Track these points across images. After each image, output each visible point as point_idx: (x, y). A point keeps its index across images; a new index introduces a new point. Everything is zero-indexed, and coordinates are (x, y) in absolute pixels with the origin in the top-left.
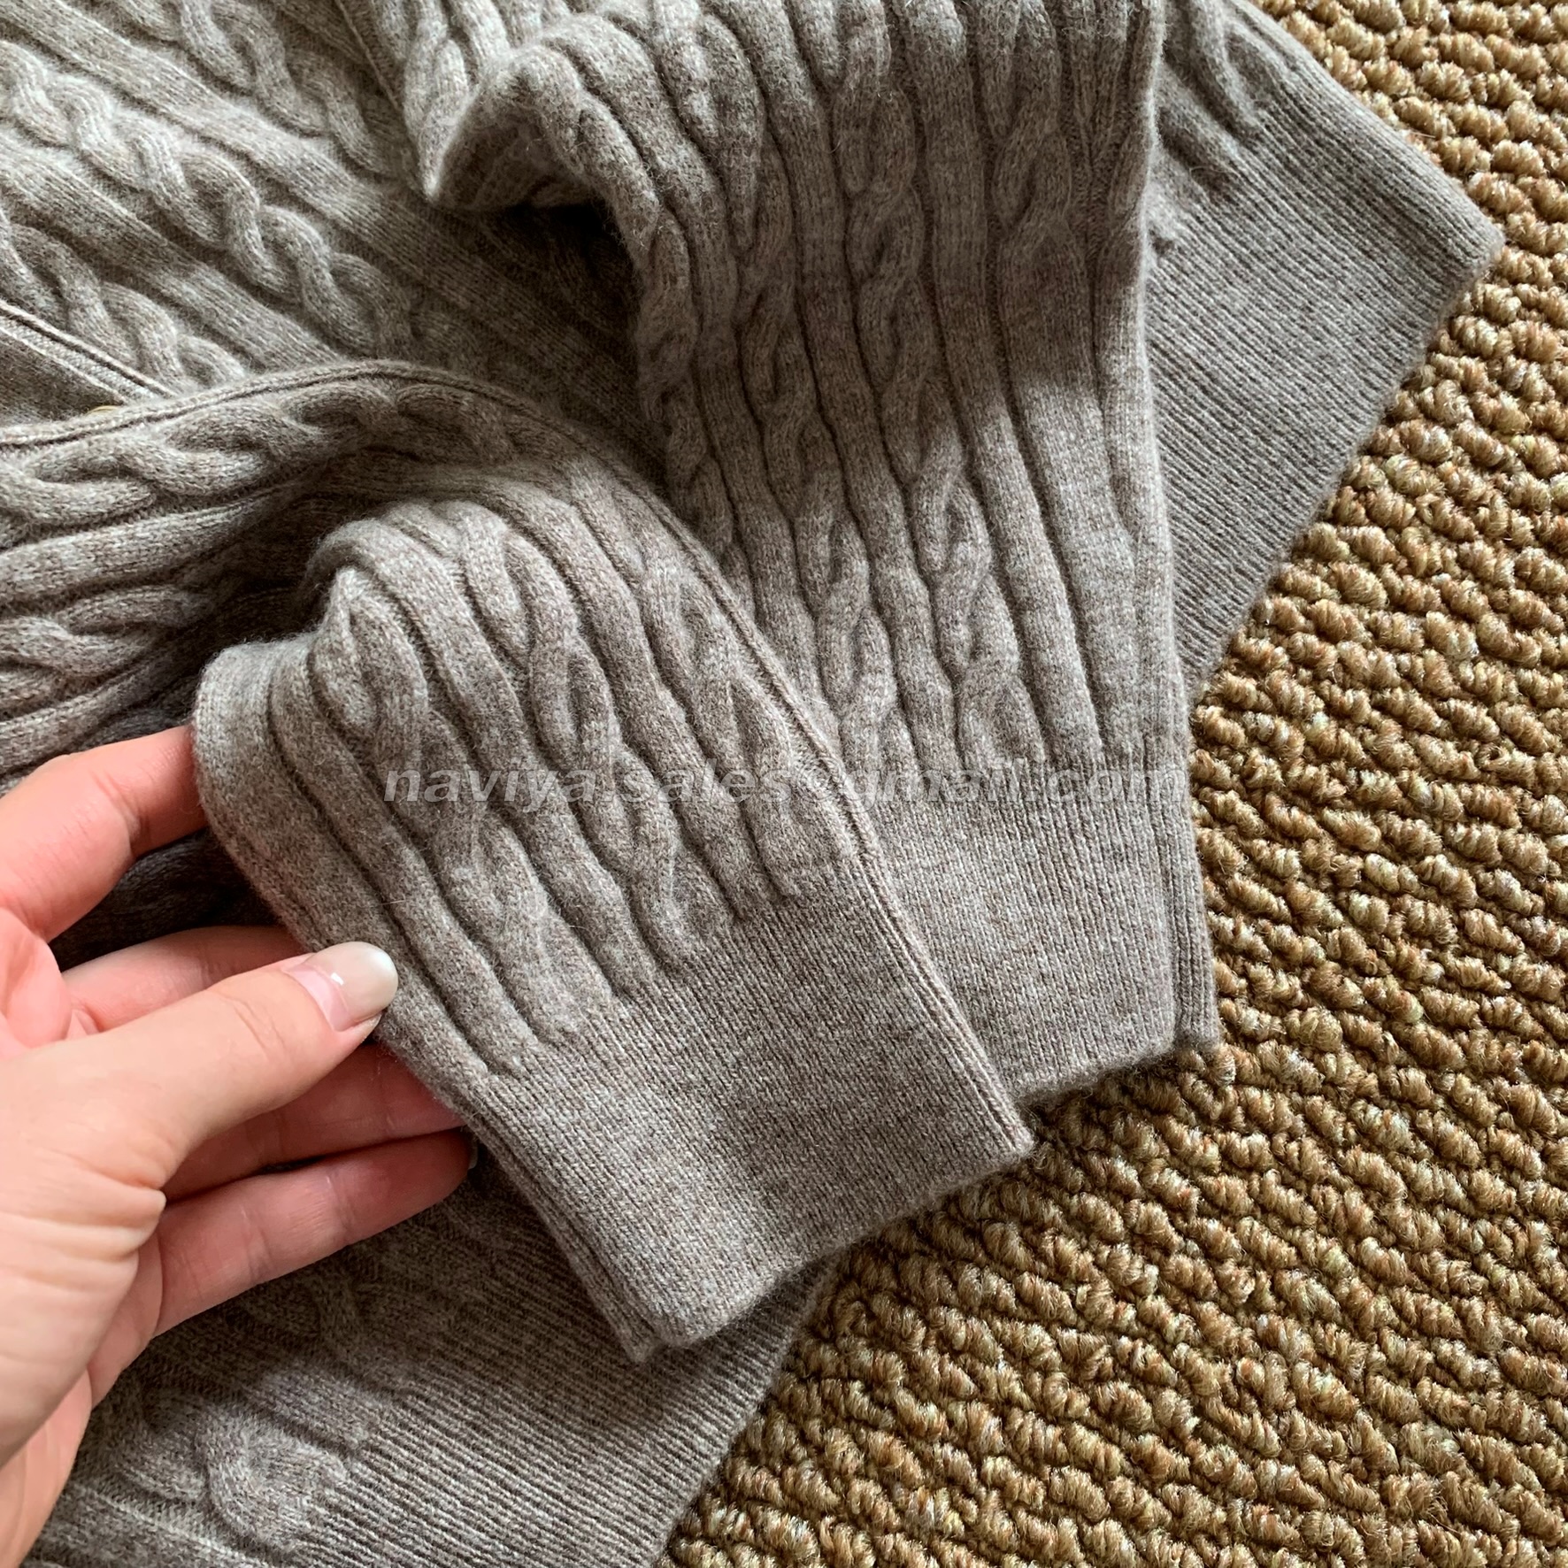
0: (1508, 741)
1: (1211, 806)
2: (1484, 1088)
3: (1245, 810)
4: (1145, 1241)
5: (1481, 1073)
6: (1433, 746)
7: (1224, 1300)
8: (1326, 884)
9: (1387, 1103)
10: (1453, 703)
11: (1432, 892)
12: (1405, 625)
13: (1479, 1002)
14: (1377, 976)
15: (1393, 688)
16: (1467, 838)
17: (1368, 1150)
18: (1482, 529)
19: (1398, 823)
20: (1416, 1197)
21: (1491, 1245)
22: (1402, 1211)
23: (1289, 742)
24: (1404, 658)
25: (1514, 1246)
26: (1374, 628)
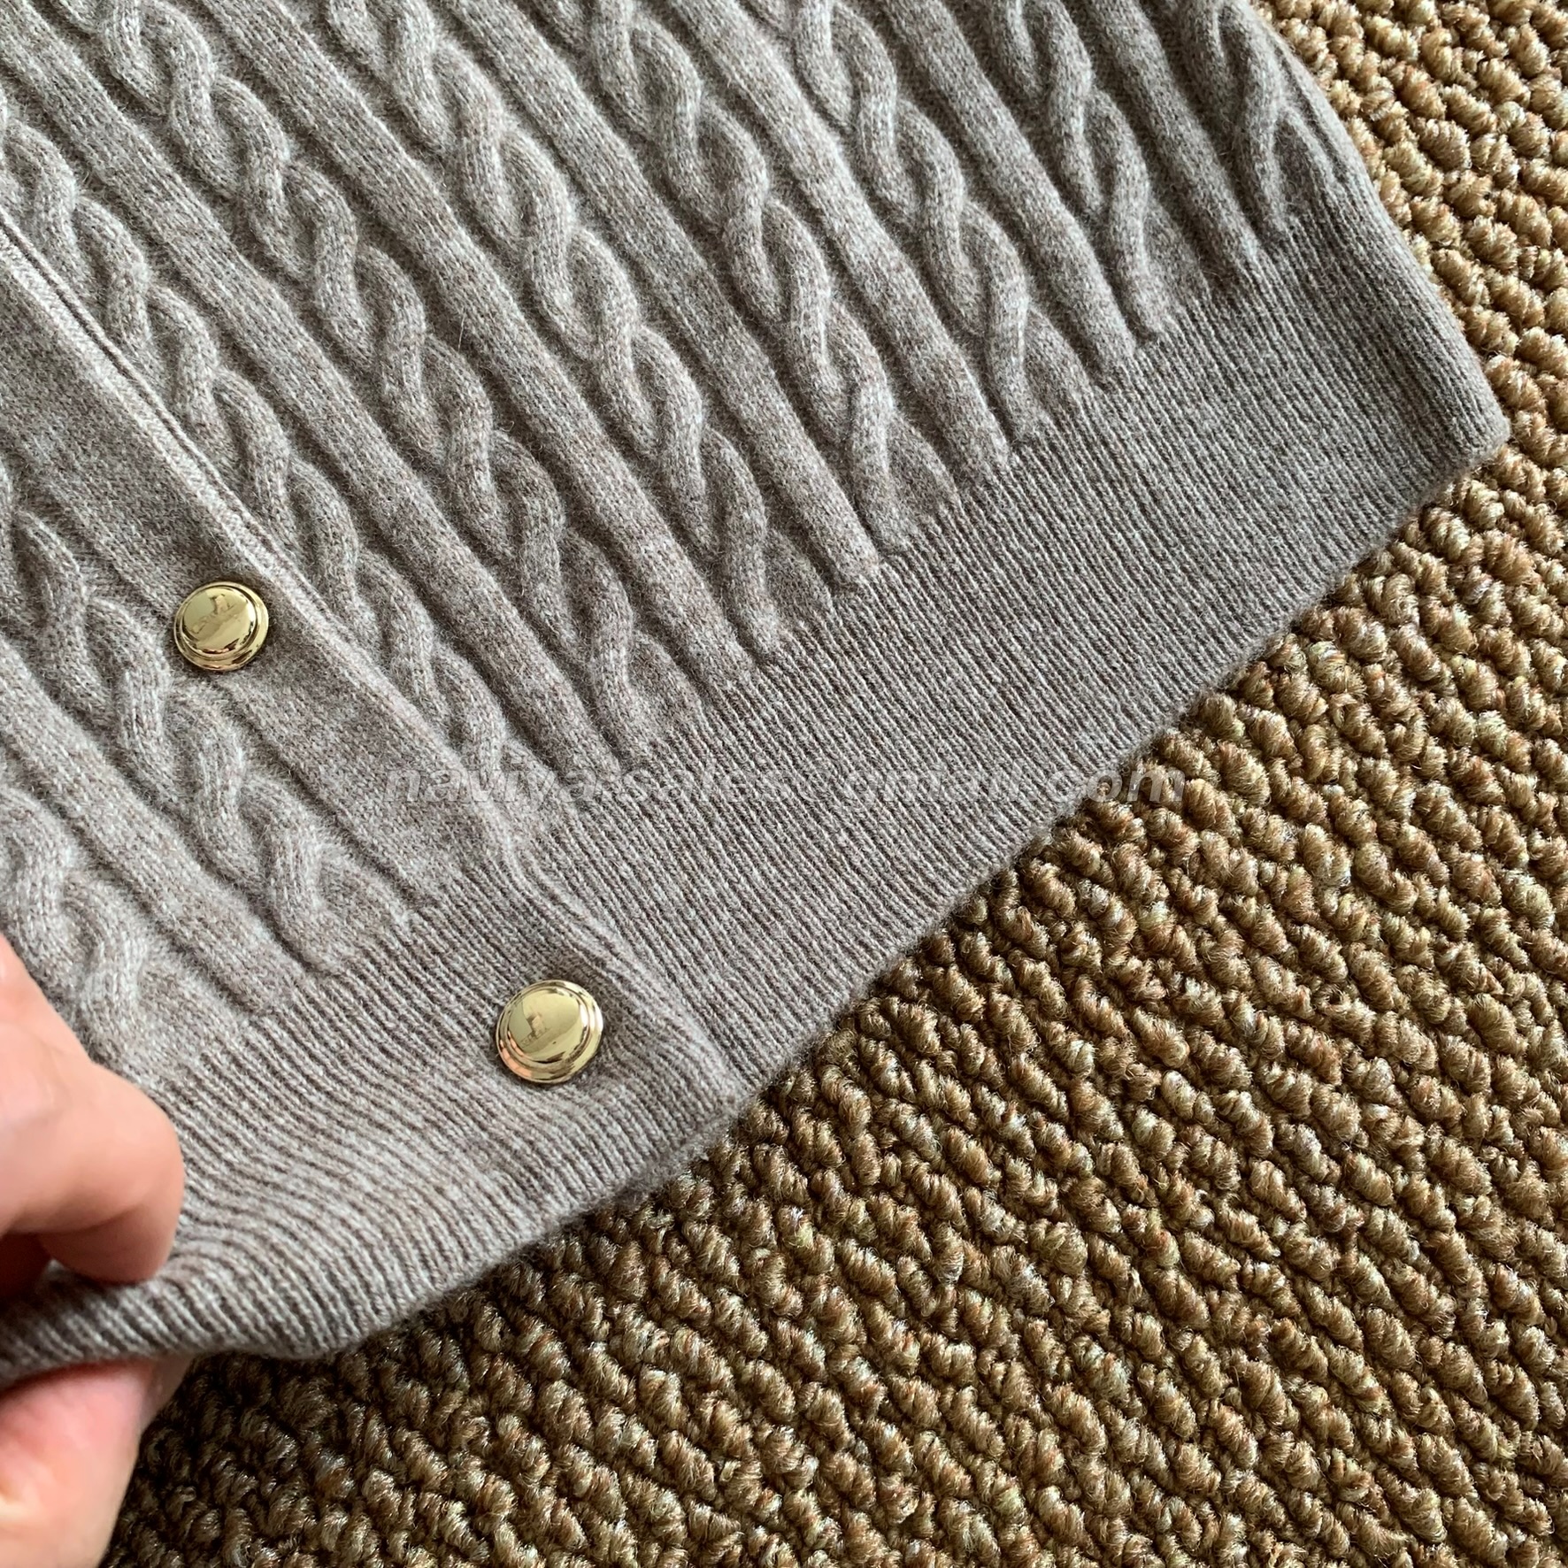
0: (1353, 988)
1: (1017, 973)
2: (1220, 1357)
3: (1052, 987)
4: (811, 1428)
5: (1221, 1339)
6: (1272, 972)
7: (879, 1515)
8: (1115, 1091)
9: (1113, 1344)
10: (1307, 929)
11: (1225, 1129)
12: (1280, 832)
13: (1242, 1262)
14: (1141, 1206)
15: (1248, 896)
16: (1280, 1082)
17: (1079, 1391)
18: (1393, 746)
19: (1210, 1045)
20: (1115, 1456)
21: (1179, 1527)
22: (1095, 1468)
23: (1120, 927)
24: (1269, 868)
25: (1202, 1535)
26: (1246, 825)
